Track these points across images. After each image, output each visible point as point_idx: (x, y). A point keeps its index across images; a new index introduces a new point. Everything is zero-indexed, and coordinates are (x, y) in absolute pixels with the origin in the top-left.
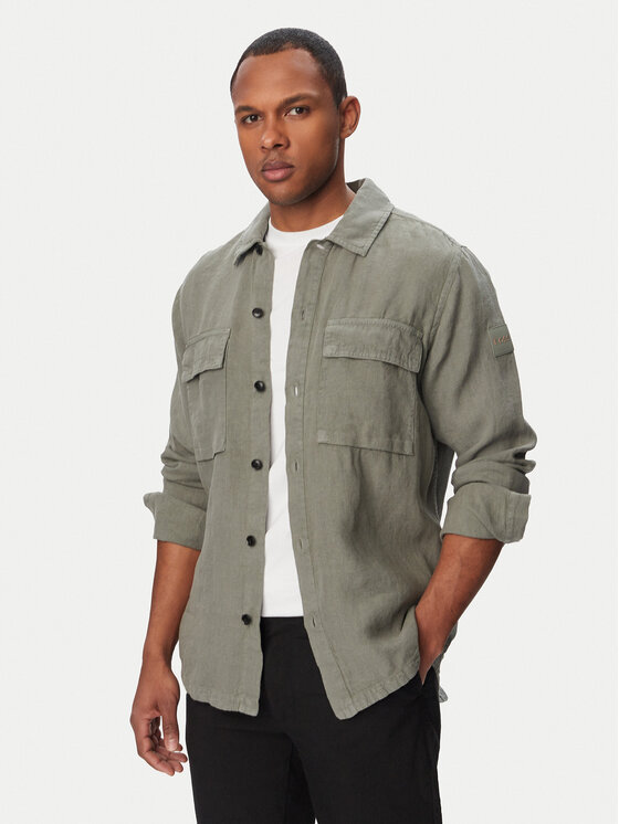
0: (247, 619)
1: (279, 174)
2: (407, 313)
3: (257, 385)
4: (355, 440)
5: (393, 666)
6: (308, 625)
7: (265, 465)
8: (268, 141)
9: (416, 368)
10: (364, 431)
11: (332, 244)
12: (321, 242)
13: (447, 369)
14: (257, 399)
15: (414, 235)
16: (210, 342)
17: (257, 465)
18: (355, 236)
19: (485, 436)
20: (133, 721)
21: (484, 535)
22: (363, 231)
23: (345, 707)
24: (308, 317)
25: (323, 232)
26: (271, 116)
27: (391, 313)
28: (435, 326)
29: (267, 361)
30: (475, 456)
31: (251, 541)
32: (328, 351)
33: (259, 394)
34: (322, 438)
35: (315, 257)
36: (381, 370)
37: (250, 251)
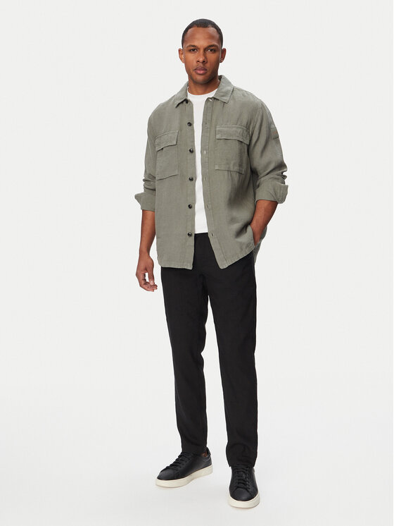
0: (190, 235)
1: (202, 72)
2: (245, 122)
3: (190, 151)
4: (229, 168)
5: (242, 249)
6: (210, 236)
7: (194, 179)
8: (201, 60)
9: (248, 143)
10: (231, 165)
11: (215, 98)
12: (211, 98)
13: (258, 144)
14: (190, 156)
15: (243, 95)
16: (170, 135)
17: (191, 179)
18: (223, 96)
19: (272, 167)
20: (137, 275)
21: (273, 200)
22: (226, 94)
23: (223, 264)
24: (208, 125)
25: (212, 94)
26: (202, 51)
27: (239, 123)
28: (254, 128)
29: (193, 141)
30: (268, 174)
31: (190, 207)
32: (218, 137)
33: (191, 154)
34: (217, 167)
35: (209, 104)
36: (237, 142)
37: (182, 102)
